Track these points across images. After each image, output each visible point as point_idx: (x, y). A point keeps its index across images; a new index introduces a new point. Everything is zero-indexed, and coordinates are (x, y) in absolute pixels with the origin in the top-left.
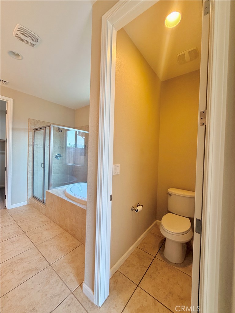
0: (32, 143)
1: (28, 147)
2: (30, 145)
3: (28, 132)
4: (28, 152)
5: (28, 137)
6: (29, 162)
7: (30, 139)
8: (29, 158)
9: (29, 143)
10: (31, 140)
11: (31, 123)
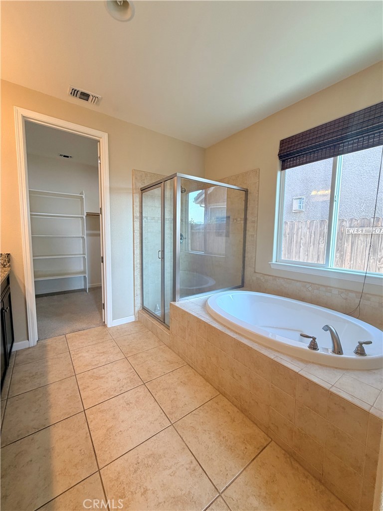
0: (138, 214)
1: (133, 221)
2: (137, 218)
3: (133, 193)
5: (133, 205)
6: (135, 248)
7: (136, 206)
8: (135, 242)
9: (135, 215)
10: (137, 209)
11: (136, 178)
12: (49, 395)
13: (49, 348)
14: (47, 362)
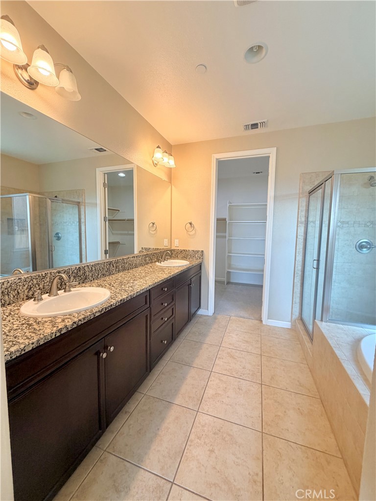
0: (303, 219)
1: (297, 227)
2: (302, 223)
3: (299, 198)
5: (299, 209)
8: (297, 248)
11: (304, 182)
12: (201, 349)
13: (217, 321)
14: (211, 329)
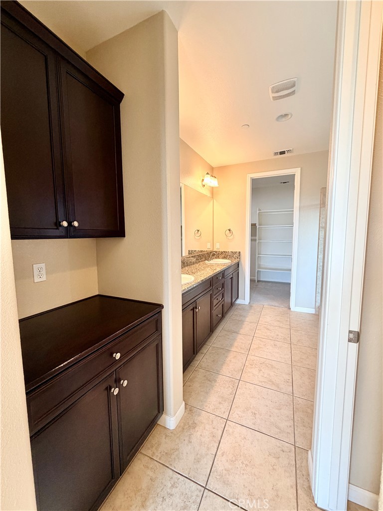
1: (319, 231)
2: (323, 228)
3: (320, 208)
4: (319, 239)
5: (320, 217)
6: (319, 253)
7: (322, 218)
8: (319, 248)
9: (321, 225)
12: (244, 324)
13: (252, 308)
14: (249, 313)
